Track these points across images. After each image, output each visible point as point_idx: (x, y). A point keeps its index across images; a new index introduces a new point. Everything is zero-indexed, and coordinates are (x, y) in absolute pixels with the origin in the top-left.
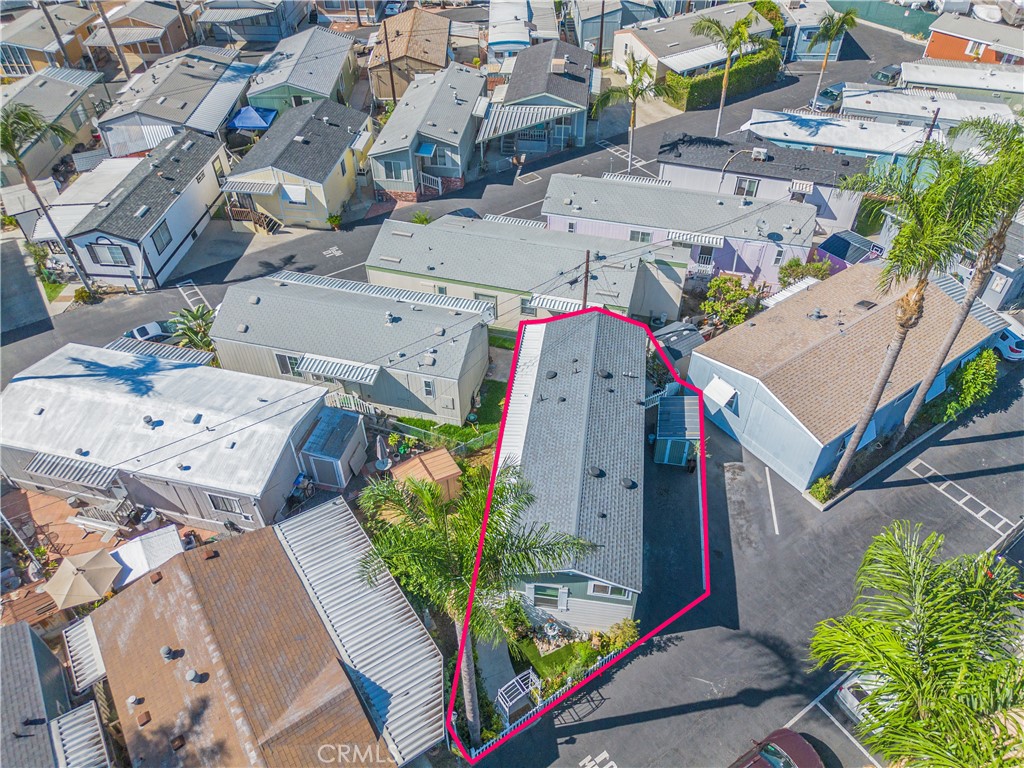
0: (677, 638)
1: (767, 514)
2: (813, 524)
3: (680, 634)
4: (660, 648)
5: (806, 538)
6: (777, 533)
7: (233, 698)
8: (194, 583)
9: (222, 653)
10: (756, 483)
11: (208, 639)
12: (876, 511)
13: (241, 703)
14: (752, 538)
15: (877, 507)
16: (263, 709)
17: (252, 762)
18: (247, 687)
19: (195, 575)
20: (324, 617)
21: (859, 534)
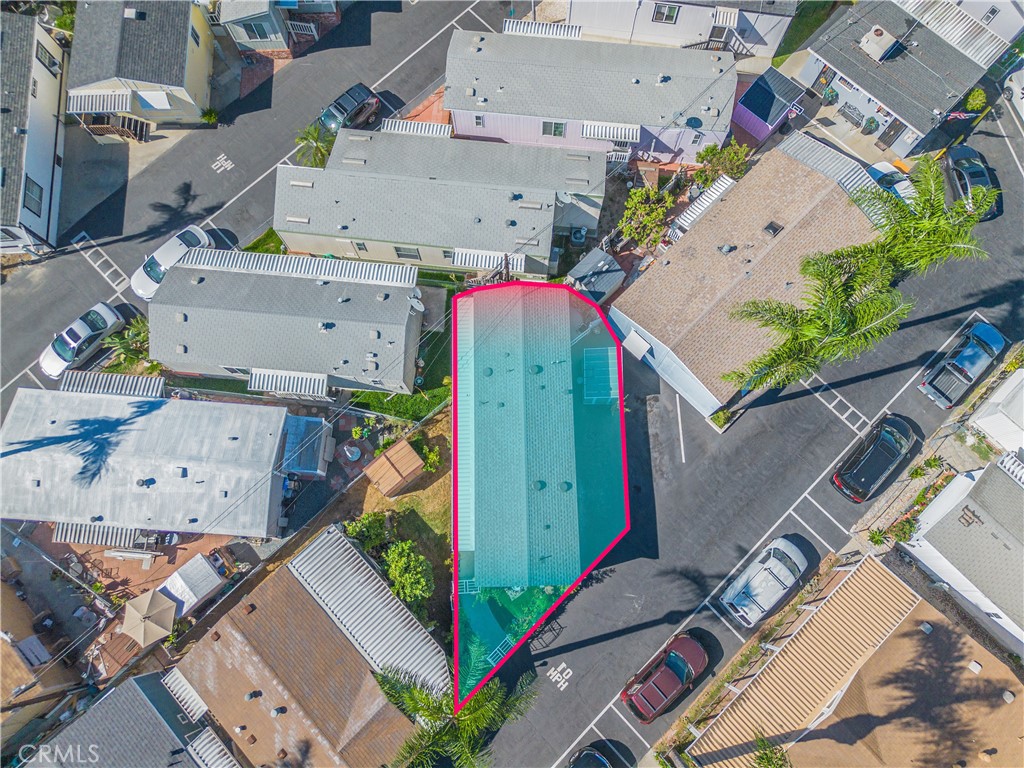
0: (611, 571)
1: (676, 444)
2: (712, 447)
3: (612, 567)
4: (599, 581)
5: (706, 462)
6: (684, 461)
7: (309, 723)
8: (247, 639)
9: (289, 691)
10: (668, 412)
11: (275, 682)
12: (764, 426)
13: (316, 725)
14: (664, 469)
15: (764, 422)
16: (332, 725)
17: (338, 763)
18: (316, 712)
19: (244, 631)
20: (351, 638)
21: (748, 452)
